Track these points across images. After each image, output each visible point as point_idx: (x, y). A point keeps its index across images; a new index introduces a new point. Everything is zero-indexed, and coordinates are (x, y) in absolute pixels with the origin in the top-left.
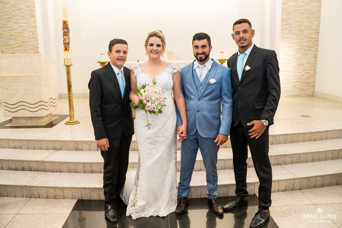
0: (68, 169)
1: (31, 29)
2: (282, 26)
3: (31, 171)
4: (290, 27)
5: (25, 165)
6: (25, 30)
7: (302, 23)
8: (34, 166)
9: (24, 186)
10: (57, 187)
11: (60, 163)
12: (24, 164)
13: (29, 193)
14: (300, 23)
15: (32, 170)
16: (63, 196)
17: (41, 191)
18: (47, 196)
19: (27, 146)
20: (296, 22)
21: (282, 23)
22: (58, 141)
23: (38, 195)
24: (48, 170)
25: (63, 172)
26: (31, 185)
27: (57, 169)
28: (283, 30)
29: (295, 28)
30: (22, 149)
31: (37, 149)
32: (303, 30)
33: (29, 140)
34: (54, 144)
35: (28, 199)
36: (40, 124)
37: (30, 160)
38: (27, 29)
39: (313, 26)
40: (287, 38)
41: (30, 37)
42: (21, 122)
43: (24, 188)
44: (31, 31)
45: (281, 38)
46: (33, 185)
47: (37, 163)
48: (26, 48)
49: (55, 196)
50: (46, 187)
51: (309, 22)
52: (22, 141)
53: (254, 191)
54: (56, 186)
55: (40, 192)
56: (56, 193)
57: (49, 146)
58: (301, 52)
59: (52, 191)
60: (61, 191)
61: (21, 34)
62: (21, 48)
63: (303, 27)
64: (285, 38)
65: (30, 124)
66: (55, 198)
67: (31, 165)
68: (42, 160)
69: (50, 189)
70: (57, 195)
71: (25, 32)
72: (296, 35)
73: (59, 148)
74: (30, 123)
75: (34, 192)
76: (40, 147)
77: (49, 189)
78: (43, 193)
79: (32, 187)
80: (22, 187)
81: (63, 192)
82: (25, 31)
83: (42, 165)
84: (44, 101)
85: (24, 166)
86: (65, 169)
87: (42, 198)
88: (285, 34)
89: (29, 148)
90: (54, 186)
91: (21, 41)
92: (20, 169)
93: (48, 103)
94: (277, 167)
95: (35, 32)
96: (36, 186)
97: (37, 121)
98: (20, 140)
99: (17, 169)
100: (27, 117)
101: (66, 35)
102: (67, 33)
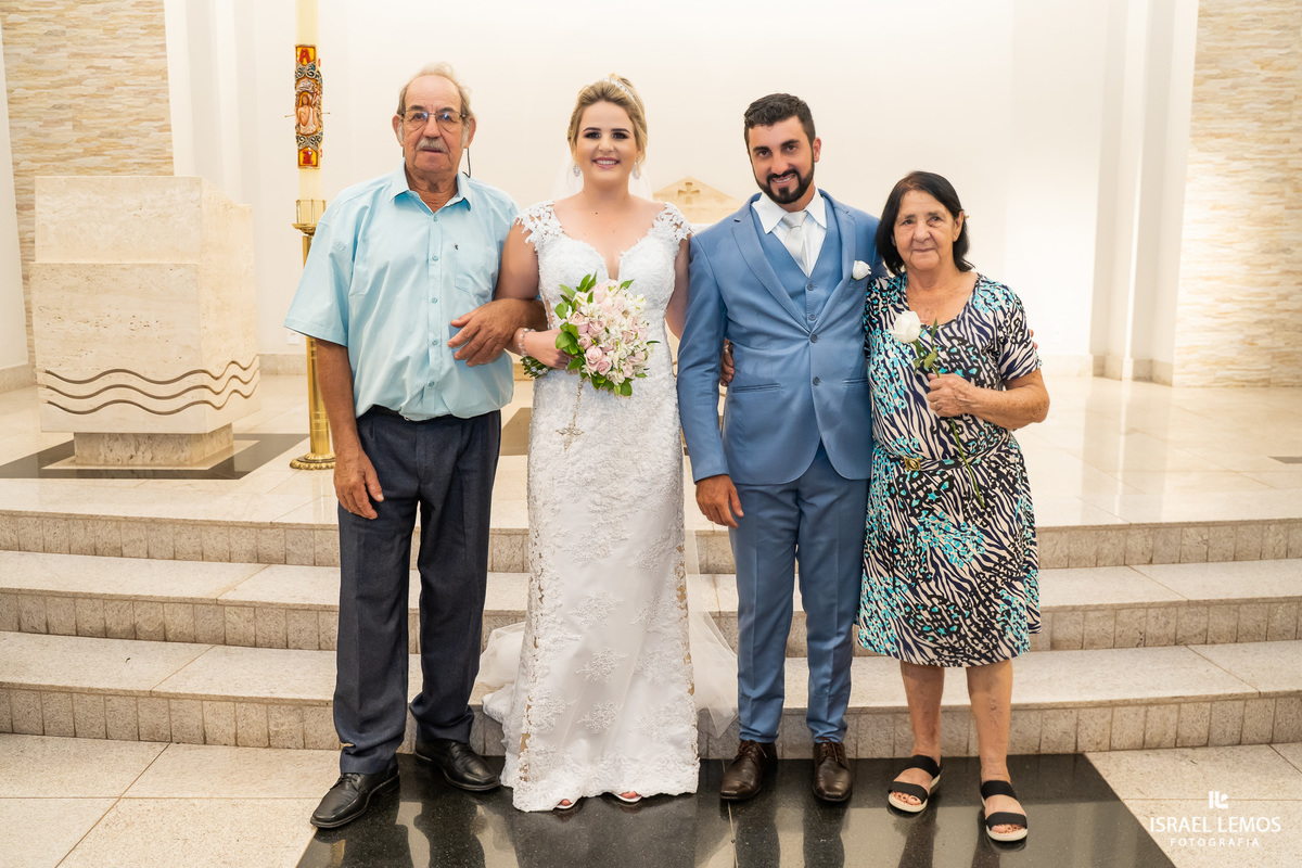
0: (319, 636)
1: (142, 80)
3: (165, 640)
5: (143, 619)
6: (116, 85)
8: (180, 620)
9: (144, 692)
10: (278, 699)
11: (287, 609)
13: (165, 720)
15: (170, 636)
16: (300, 734)
17: (215, 714)
18: (236, 734)
19: (144, 545)
22: (272, 525)
23: (201, 732)
24: (237, 637)
25: (295, 648)
26: (172, 691)
27: (272, 634)
30: (122, 556)
31: (185, 559)
33: (153, 521)
34: (257, 538)
35: (158, 747)
36: (187, 465)
37: (166, 595)
38: (127, 82)
41: (138, 114)
42: (111, 456)
43: (146, 700)
44: (143, 89)
46: (181, 691)
47: (190, 610)
48: (120, 161)
49: (269, 736)
50: (236, 700)
52: (126, 524)
53: (1074, 739)
54: (275, 696)
55: (208, 719)
56: (272, 723)
57: (236, 548)
59: (255, 715)
60: (293, 718)
61: (102, 102)
62: (100, 159)
65: (147, 465)
66: (270, 746)
67: (168, 617)
68: (214, 597)
69: (250, 706)
70: (277, 732)
71: (118, 93)
73: (275, 557)
74: (148, 462)
75: (185, 720)
76: (198, 549)
77: (244, 705)
78: (219, 723)
79: (177, 697)
80: (137, 697)
81: (302, 720)
82: (116, 89)
83: (211, 615)
84: (209, 370)
85: (139, 620)
86: (305, 635)
87: (215, 742)
89: (151, 552)
90: (269, 695)
91: (98, 132)
92: (123, 632)
93: (224, 380)
94: (1172, 651)
95: (157, 94)
96: (194, 695)
97: (176, 453)
98: (117, 520)
99: (106, 634)
100: (136, 436)
101: (309, 104)
102: (312, 94)
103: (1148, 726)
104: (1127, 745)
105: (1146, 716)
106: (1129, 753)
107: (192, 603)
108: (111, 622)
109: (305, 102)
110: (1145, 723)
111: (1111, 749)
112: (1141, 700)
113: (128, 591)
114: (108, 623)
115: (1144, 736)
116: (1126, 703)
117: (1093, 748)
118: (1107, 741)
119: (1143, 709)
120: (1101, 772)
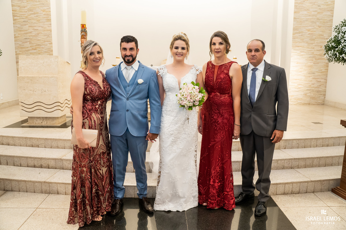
1: (46, 32)
2: (293, 34)
3: (49, 168)
4: (302, 35)
5: (43, 163)
6: (40, 33)
7: (314, 32)
8: (52, 163)
9: (43, 181)
12: (42, 161)
13: (48, 188)
14: (312, 31)
18: (66, 192)
19: (44, 145)
20: (308, 31)
21: (293, 31)
23: (57, 191)
24: (66, 168)
26: (50, 181)
28: (294, 38)
29: (307, 36)
30: (39, 147)
31: (54, 148)
32: (314, 39)
33: (46, 139)
35: (47, 195)
36: (55, 124)
37: (49, 157)
38: (42, 33)
39: (324, 35)
40: (298, 47)
41: (44, 40)
42: (37, 122)
43: (44, 183)
44: (46, 34)
45: (293, 47)
46: (52, 181)
47: (55, 161)
50: (65, 184)
51: (321, 31)
52: (39, 140)
55: (59, 188)
57: (66, 145)
58: (312, 60)
61: (36, 37)
62: (36, 50)
63: (315, 35)
64: (297, 46)
67: (49, 163)
68: (60, 158)
69: (69, 185)
71: (40, 35)
72: (307, 43)
75: (53, 188)
76: (57, 146)
77: (67, 185)
78: (61, 189)
79: (51, 183)
80: (41, 183)
83: (60, 162)
84: (60, 102)
87: (61, 194)
88: (296, 43)
89: (46, 146)
91: (35, 44)
92: (39, 166)
93: (64, 104)
94: (290, 170)
95: (49, 36)
96: (55, 182)
97: (52, 121)
98: (37, 139)
99: (35, 166)
100: (43, 117)
101: (84, 38)
102: (85, 36)
103: (285, 189)
104: (280, 194)
105: (285, 186)
106: (281, 195)
107: (55, 159)
108: (36, 164)
109: (83, 38)
110: (285, 188)
111: (277, 195)
112: (284, 183)
113: (40, 157)
114: (35, 164)
115: (284, 191)
116: (280, 184)
117: (272, 194)
118: (275, 193)
119: (284, 185)
120: (274, 200)
